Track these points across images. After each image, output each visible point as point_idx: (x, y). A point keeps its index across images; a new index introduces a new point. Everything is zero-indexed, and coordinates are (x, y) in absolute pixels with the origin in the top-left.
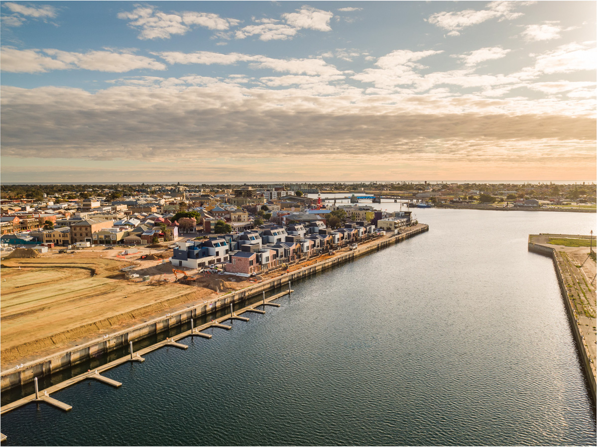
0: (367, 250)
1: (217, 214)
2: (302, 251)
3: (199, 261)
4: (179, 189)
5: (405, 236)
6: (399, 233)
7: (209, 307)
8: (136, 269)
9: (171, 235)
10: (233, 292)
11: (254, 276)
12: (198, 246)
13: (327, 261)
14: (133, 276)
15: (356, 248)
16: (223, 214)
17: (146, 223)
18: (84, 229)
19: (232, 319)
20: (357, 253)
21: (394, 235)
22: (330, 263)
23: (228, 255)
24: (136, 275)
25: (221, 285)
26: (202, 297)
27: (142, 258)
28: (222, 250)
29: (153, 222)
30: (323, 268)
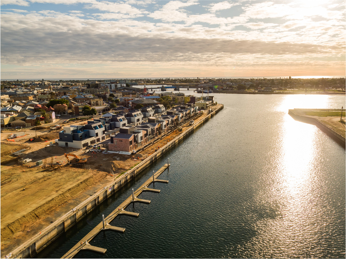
1: (80, 101)
2: (162, 129)
3: (83, 142)
4: (44, 83)
5: (215, 113)
7: (109, 191)
8: (27, 153)
9: (50, 118)
10: (126, 173)
11: (135, 154)
12: (81, 129)
13: (180, 136)
14: (26, 161)
15: (194, 124)
16: (84, 101)
17: (27, 109)
19: (133, 202)
20: (195, 127)
23: (104, 135)
24: (28, 160)
25: (113, 166)
26: (99, 181)
27: (30, 141)
28: (100, 131)
29: (33, 108)
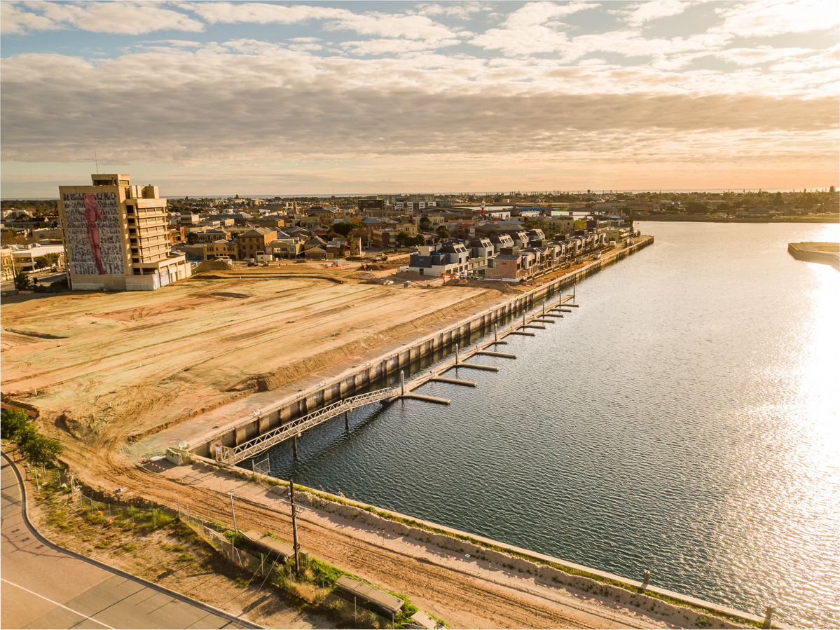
2: (553, 258)
3: (446, 268)
7: (513, 306)
9: (356, 248)
10: (524, 295)
11: (525, 281)
12: (440, 251)
14: (388, 282)
18: (254, 240)
21: (627, 246)
22: (584, 273)
23: (468, 263)
26: (498, 297)
27: (364, 269)
30: (580, 275)
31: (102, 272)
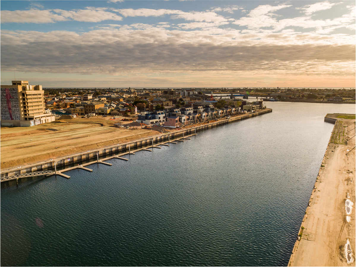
0: (236, 119)
1: (156, 102)
2: (202, 118)
3: (151, 121)
5: (257, 114)
6: (254, 112)
7: (159, 138)
8: (122, 124)
9: (134, 111)
10: (169, 133)
11: (178, 127)
12: (150, 114)
13: (214, 123)
14: (121, 127)
15: (230, 118)
16: (159, 102)
17: (119, 106)
18: (91, 107)
19: (169, 143)
20: (230, 121)
21: (251, 113)
22: (216, 124)
23: (164, 119)
25: (163, 130)
26: (155, 134)
27: (122, 120)
28: (162, 116)
29: (123, 106)
30: (212, 126)
31: (12, 119)
